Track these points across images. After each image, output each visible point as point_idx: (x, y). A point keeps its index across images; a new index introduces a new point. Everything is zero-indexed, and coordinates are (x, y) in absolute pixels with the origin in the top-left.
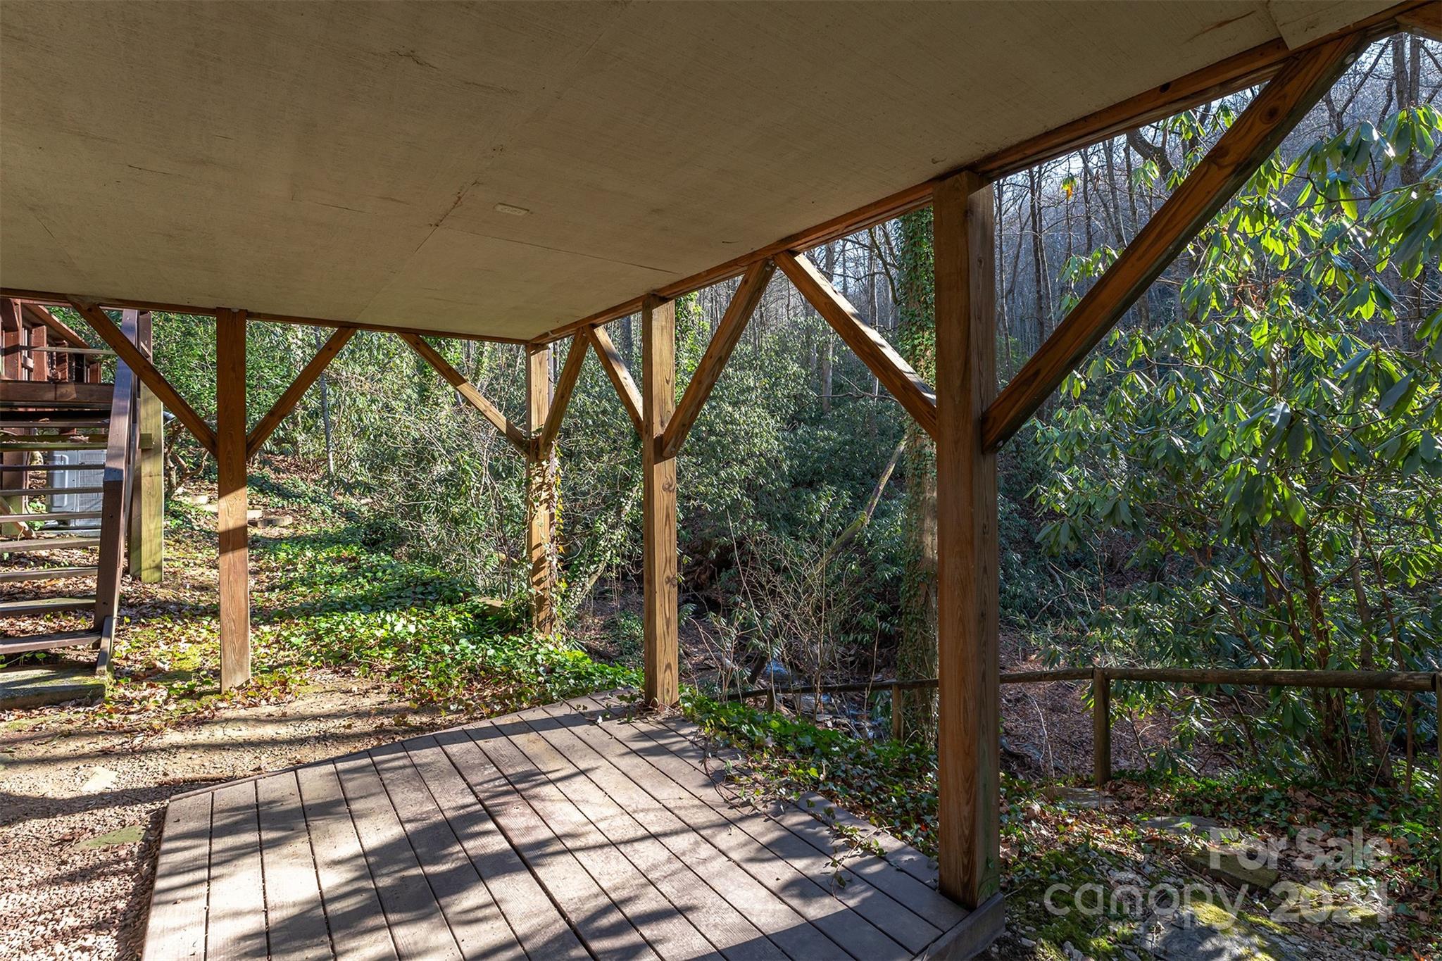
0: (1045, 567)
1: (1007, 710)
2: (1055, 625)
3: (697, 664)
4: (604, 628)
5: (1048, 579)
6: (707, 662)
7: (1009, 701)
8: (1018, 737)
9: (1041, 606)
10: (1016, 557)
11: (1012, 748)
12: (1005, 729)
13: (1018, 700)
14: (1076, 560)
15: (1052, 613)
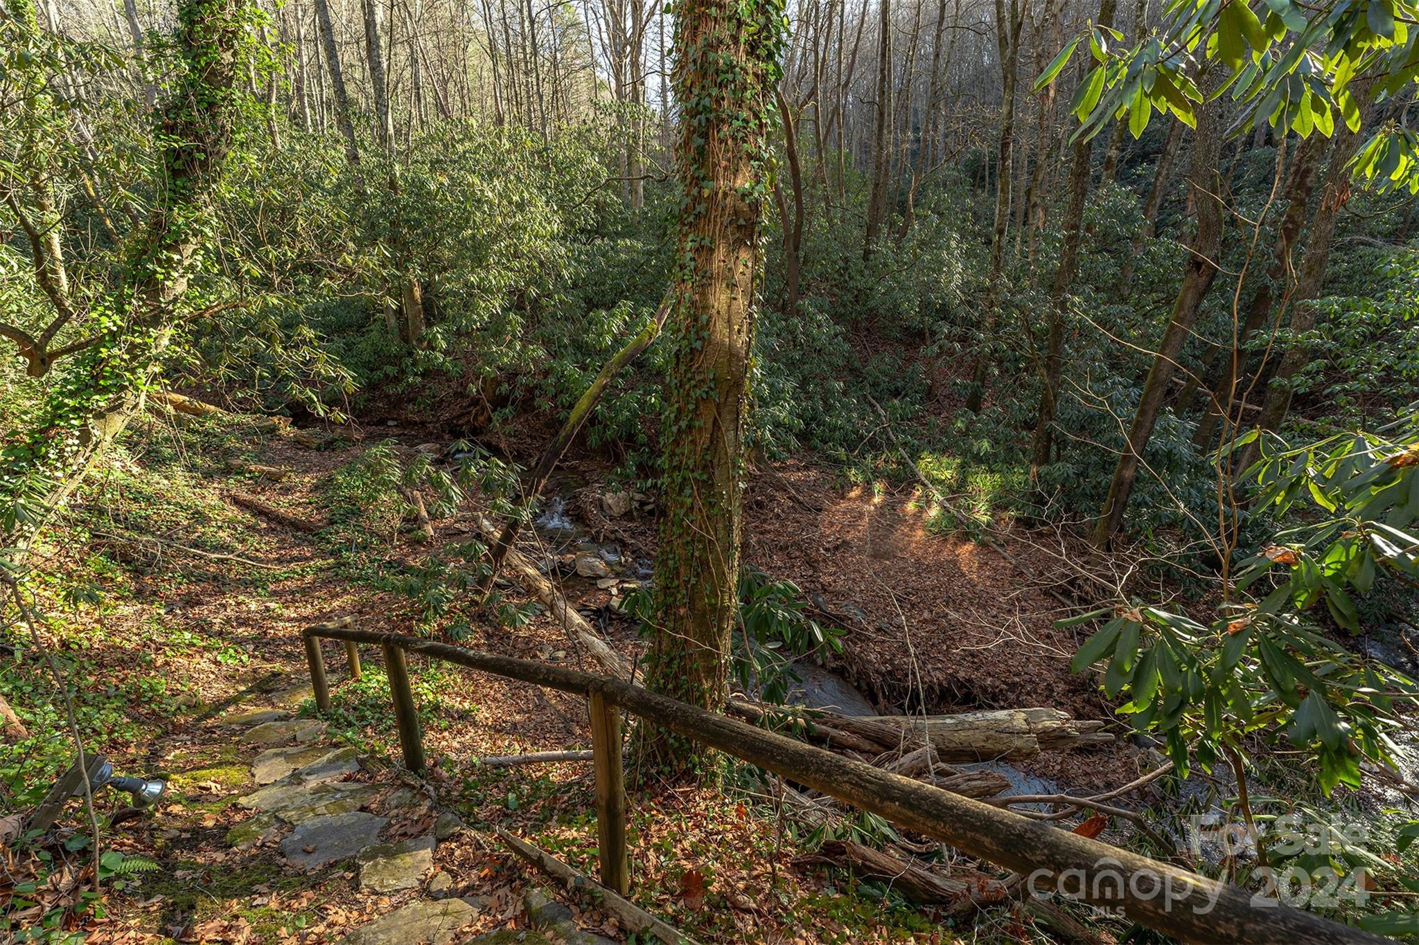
0: (865, 396)
1: (824, 561)
2: (875, 458)
3: (446, 528)
4: (316, 488)
5: (869, 409)
6: (457, 525)
7: (827, 550)
8: (836, 594)
9: (862, 438)
10: (839, 385)
11: (830, 608)
12: (823, 585)
13: (837, 548)
14: (896, 389)
15: (874, 446)
